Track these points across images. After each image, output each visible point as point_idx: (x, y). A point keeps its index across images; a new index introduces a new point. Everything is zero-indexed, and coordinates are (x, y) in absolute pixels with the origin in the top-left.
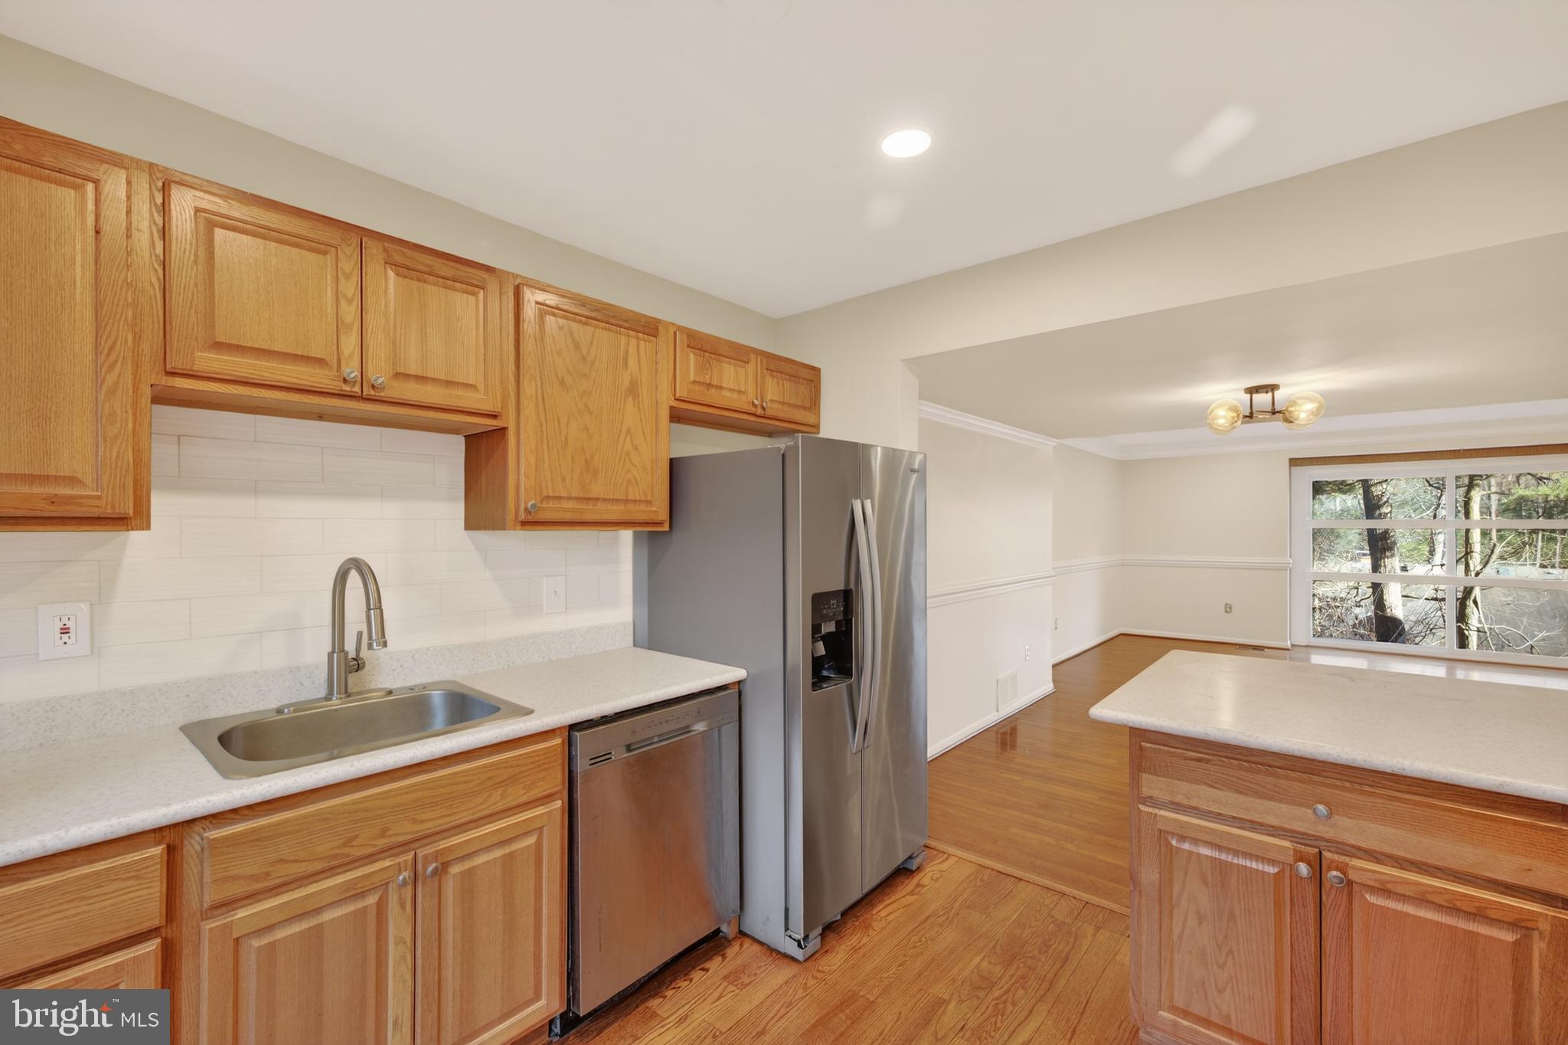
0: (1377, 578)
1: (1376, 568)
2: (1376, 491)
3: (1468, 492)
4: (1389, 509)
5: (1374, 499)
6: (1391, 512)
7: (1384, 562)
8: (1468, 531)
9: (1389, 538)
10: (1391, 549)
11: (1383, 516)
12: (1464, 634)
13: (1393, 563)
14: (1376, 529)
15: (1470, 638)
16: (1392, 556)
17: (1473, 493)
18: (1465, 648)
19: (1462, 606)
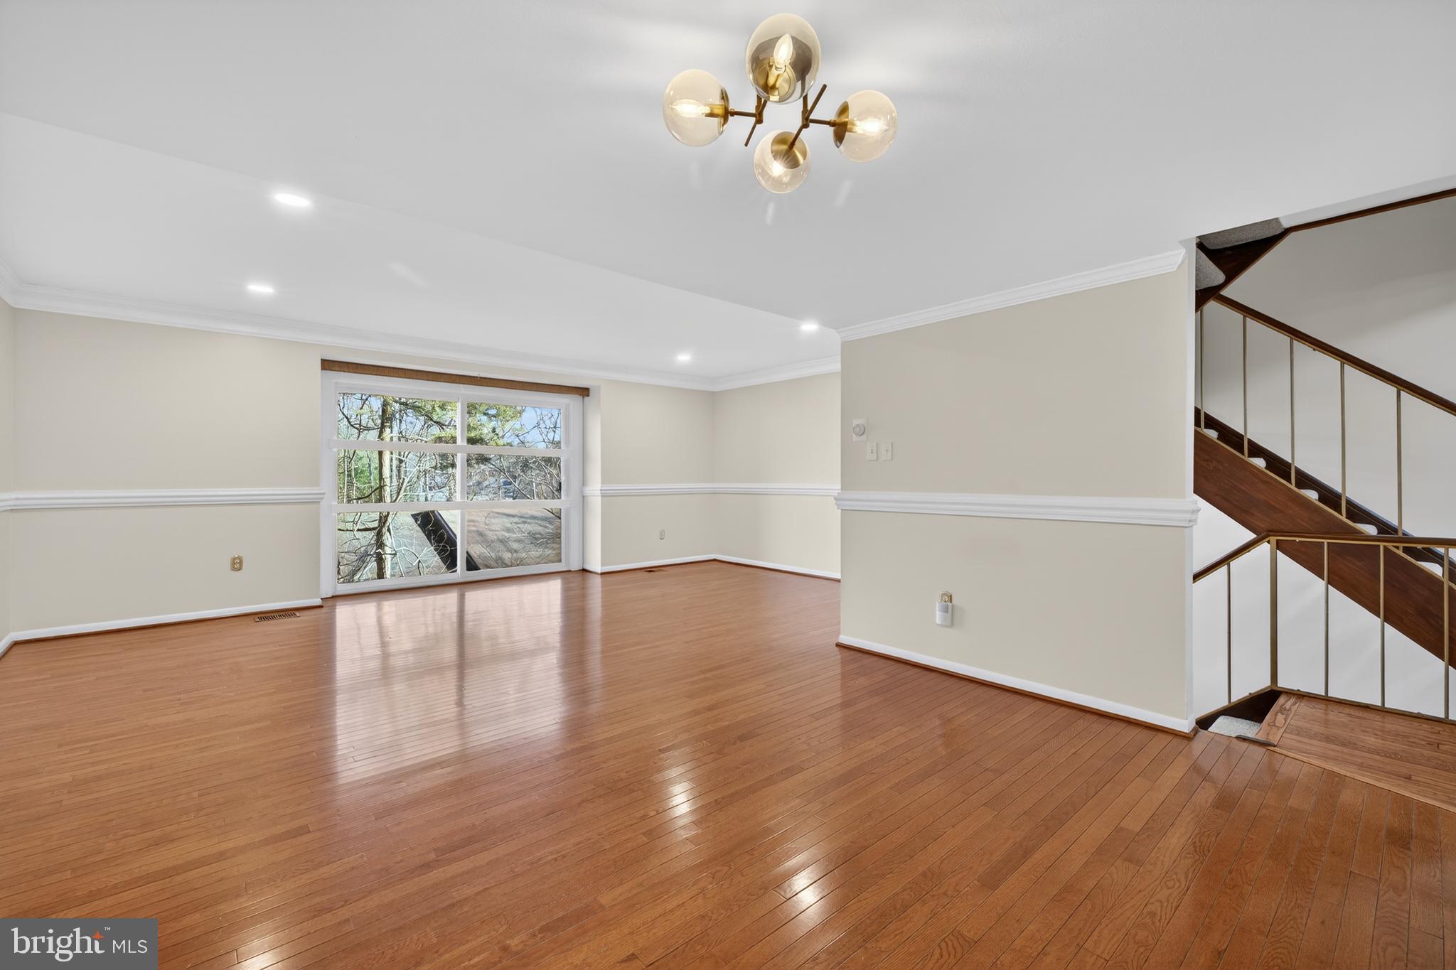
19: (379, 535)
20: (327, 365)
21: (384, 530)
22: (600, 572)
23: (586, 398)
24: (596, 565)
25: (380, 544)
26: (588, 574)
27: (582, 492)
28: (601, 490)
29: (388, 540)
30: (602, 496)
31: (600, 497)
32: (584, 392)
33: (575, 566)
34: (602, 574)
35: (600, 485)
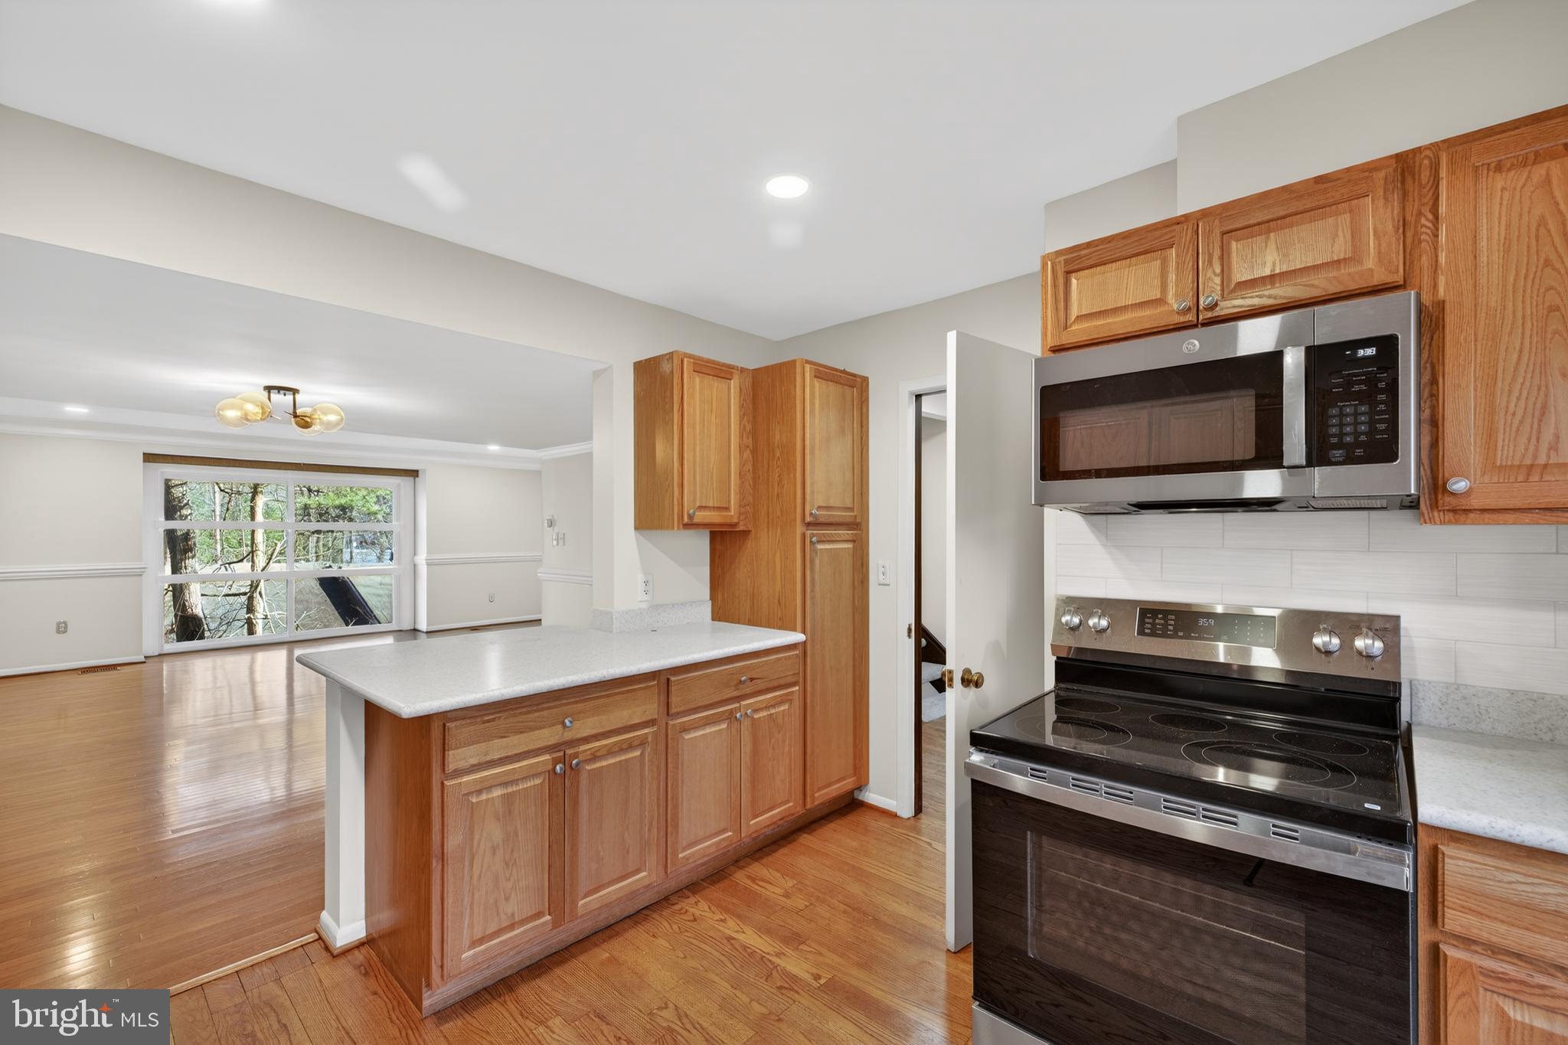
0: (178, 579)
1: (176, 570)
2: (177, 492)
3: (253, 499)
4: (189, 511)
5: (174, 499)
6: (191, 514)
7: (185, 563)
8: (253, 532)
9: (190, 539)
10: (191, 550)
11: (183, 518)
12: (253, 623)
13: (192, 563)
14: (176, 530)
15: (257, 625)
16: (193, 557)
17: (257, 498)
18: (253, 634)
19: (251, 599)
20: (149, 458)
21: (256, 595)
22: (425, 631)
23: (417, 479)
24: (423, 626)
25: (250, 609)
26: (420, 633)
27: (413, 561)
28: (426, 560)
29: (260, 606)
30: (428, 565)
31: (426, 566)
32: (414, 474)
33: (407, 625)
34: (427, 632)
35: (425, 555)
